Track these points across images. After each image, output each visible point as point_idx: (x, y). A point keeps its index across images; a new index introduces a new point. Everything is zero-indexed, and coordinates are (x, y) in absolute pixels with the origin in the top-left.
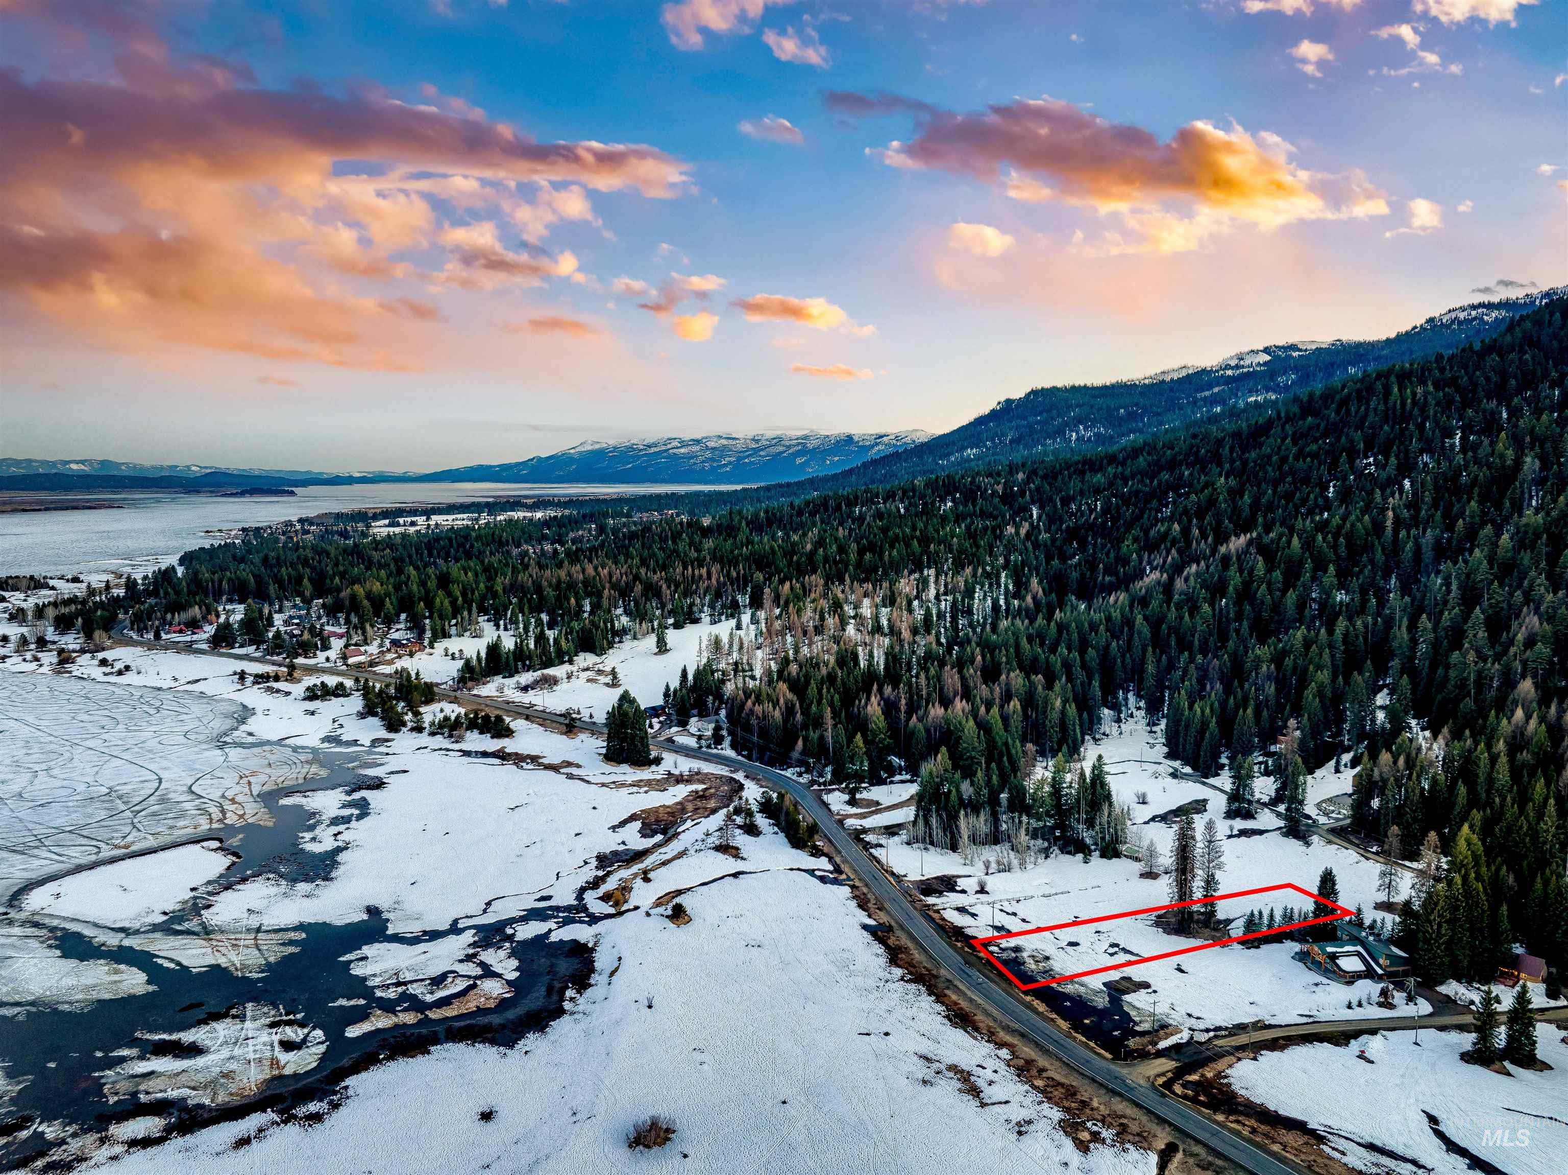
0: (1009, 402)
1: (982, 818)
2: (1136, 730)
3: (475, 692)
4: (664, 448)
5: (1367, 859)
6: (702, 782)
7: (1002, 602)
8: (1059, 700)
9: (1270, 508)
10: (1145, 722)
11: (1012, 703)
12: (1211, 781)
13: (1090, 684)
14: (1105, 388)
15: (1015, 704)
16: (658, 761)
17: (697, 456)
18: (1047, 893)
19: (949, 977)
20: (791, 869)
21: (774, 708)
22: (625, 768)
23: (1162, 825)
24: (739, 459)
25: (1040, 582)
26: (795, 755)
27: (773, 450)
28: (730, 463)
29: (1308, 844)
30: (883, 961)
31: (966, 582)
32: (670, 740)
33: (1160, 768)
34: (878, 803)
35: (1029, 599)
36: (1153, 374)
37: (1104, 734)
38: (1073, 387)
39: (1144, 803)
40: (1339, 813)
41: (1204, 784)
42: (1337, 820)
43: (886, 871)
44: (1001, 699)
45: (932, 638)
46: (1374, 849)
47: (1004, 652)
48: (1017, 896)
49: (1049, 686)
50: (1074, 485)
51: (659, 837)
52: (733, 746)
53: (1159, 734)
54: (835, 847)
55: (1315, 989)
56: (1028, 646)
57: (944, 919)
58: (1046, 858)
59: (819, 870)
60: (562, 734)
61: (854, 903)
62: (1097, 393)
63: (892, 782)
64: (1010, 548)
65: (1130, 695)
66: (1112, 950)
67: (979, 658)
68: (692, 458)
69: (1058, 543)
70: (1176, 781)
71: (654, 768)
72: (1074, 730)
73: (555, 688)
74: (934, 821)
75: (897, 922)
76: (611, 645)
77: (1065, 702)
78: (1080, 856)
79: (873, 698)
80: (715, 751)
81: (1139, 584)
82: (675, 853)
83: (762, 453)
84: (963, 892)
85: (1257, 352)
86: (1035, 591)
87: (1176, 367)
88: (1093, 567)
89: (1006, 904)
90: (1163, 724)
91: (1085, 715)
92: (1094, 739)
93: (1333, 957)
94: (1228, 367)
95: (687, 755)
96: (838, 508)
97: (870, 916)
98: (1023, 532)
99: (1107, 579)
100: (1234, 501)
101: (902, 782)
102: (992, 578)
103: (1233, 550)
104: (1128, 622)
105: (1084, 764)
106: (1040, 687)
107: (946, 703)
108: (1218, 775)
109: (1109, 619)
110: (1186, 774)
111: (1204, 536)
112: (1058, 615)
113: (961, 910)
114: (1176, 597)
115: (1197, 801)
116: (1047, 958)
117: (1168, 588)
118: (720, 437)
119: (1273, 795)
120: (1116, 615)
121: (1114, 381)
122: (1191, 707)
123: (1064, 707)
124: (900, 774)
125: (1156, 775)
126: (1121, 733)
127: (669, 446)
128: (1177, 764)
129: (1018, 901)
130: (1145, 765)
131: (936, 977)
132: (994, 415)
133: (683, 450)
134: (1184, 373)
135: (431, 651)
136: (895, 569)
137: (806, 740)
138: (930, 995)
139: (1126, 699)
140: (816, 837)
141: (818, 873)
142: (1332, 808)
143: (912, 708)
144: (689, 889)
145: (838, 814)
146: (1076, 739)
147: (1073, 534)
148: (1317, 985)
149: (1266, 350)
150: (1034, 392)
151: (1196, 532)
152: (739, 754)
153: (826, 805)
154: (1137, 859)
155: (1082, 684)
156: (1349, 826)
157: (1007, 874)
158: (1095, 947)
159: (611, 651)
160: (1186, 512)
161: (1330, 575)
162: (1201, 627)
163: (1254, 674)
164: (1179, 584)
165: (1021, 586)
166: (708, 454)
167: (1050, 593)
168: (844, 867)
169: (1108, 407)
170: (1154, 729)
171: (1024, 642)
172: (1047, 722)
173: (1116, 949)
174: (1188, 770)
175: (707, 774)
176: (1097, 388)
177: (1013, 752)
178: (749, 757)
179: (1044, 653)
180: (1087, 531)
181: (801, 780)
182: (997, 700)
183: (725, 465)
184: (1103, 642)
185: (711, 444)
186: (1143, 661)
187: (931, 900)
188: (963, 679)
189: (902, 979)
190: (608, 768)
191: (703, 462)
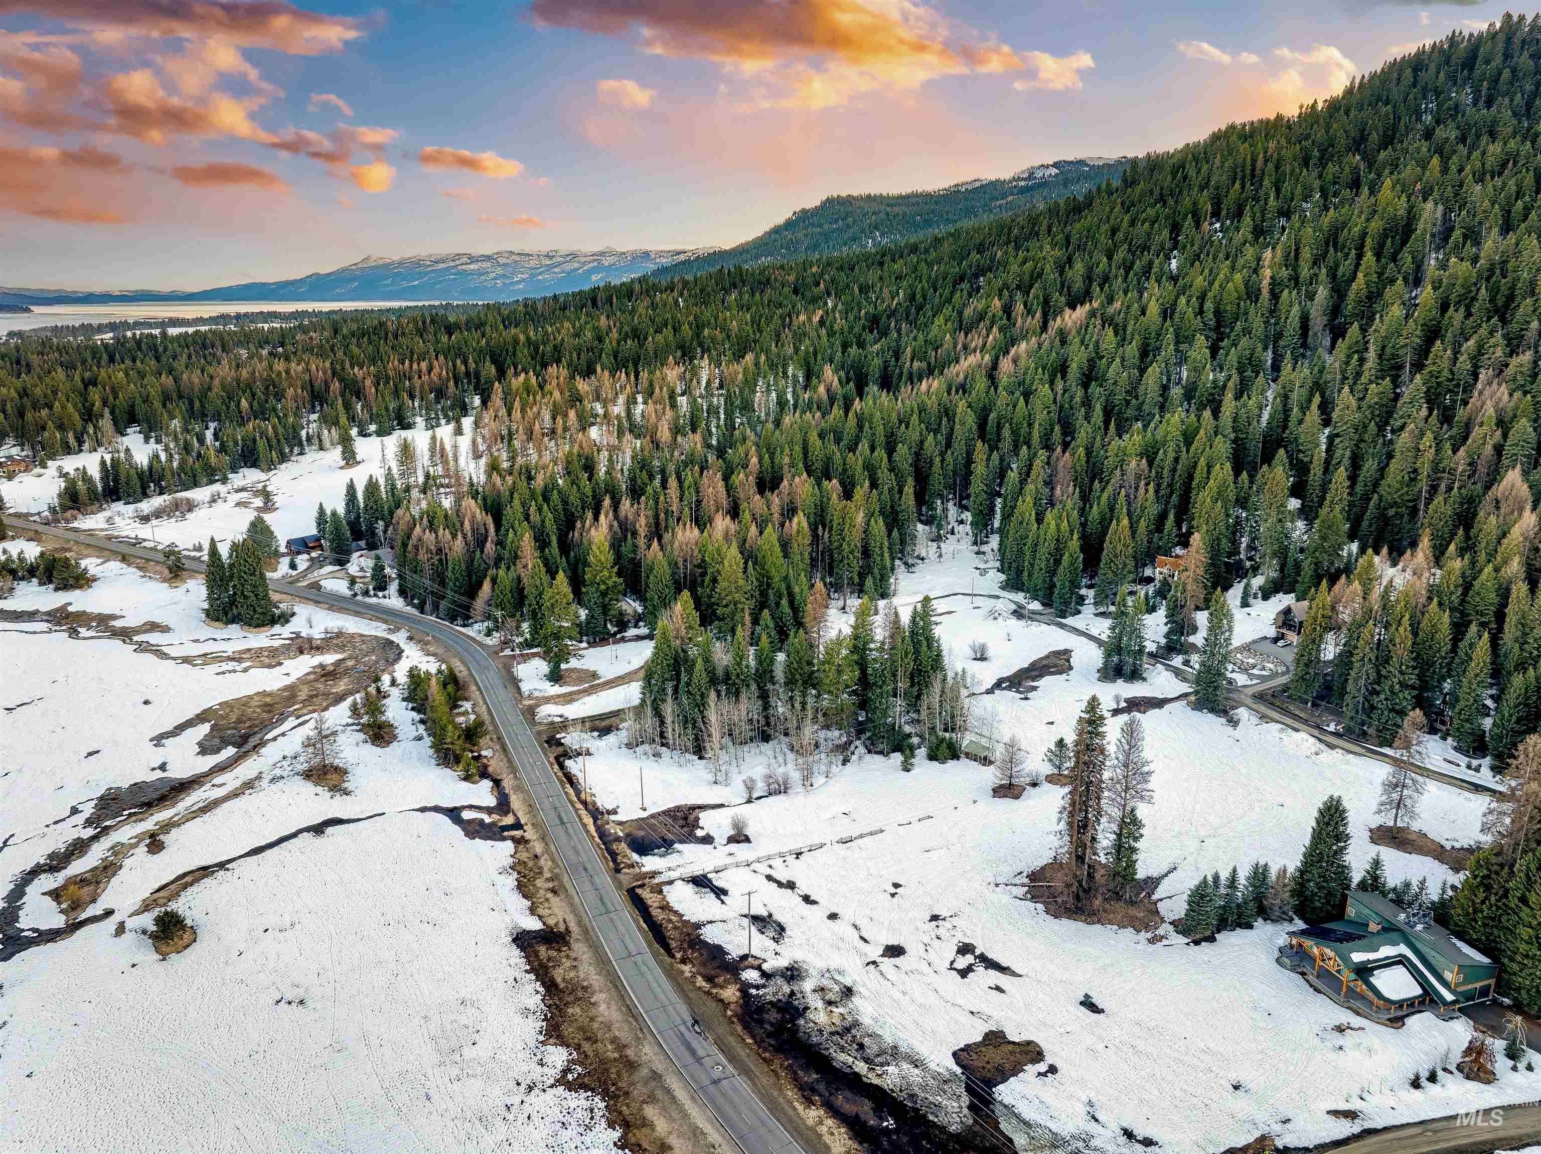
0: (804, 211)
1: (744, 704)
2: (959, 551)
3: (75, 524)
4: (452, 264)
5: (1332, 747)
6: (341, 648)
7: (789, 396)
8: (862, 514)
9: (1106, 279)
10: (971, 538)
11: (795, 520)
12: (1070, 621)
13: (901, 492)
14: (901, 197)
15: (800, 522)
16: (285, 618)
17: (488, 273)
18: (845, 835)
19: (659, 1066)
20: (423, 810)
21: (454, 536)
22: (234, 630)
23: (1011, 695)
24: (532, 276)
25: (836, 371)
26: (479, 604)
27: (568, 267)
28: (523, 280)
29: (1234, 723)
30: (533, 1026)
31: (745, 370)
32: (316, 586)
33: (1000, 605)
34: (594, 675)
35: (822, 389)
36: (947, 187)
37: (918, 557)
38: (869, 196)
39: (983, 659)
40: (1263, 668)
41: (1062, 626)
42: (1263, 679)
43: (585, 803)
44: (782, 515)
45: (698, 437)
46: (1332, 728)
47: (787, 451)
48: (795, 846)
49: (848, 494)
50: (872, 276)
51: (230, 751)
52: (402, 592)
53: (990, 556)
54: (510, 761)
55: (1339, 1040)
56: (819, 443)
57: (666, 907)
58: (845, 761)
59: (471, 807)
60: (164, 580)
61: (511, 880)
62: (892, 202)
63: (623, 639)
64: (799, 337)
65: (950, 505)
66: (963, 962)
67: (754, 460)
68: (483, 274)
69: (856, 330)
70: (1022, 623)
71: (277, 629)
72: (882, 555)
73: (188, 516)
74: (669, 709)
75: (580, 923)
76: (284, 458)
77: (870, 515)
78: (897, 758)
79: (602, 518)
80: (373, 600)
81: (954, 369)
82: (238, 783)
83: (556, 270)
84: (708, 840)
85: (1047, 167)
86: (828, 380)
87: (969, 180)
88: (897, 355)
89: (777, 862)
90: (995, 541)
91: (895, 533)
92: (906, 564)
93: (1364, 971)
94: (1019, 179)
95: (331, 608)
96: (609, 300)
97: (532, 910)
98: (816, 319)
99: (916, 364)
100: (1062, 273)
101: (639, 638)
102: (777, 366)
103: (1070, 324)
104: (948, 413)
105: (896, 601)
106: (834, 496)
107: (701, 521)
108: (1079, 612)
109: (922, 409)
110: (1034, 612)
111: (1029, 311)
112: (857, 405)
113: (700, 882)
114: (1005, 379)
115: (1056, 654)
116: (848, 992)
117: (992, 373)
118: (512, 253)
119: (1163, 641)
120: (932, 403)
121: (909, 191)
122: (1040, 520)
123: (868, 524)
124: (636, 626)
125: (994, 615)
126: (940, 556)
127: (458, 262)
128: (1020, 597)
129: (798, 855)
130: (978, 601)
131: (631, 1066)
132: (789, 225)
133: (472, 267)
134: (977, 184)
135: (42, 471)
136: (659, 358)
137: (494, 581)
138: (611, 1125)
139: (945, 510)
140: (483, 742)
141: (467, 815)
142: (1251, 661)
143: (657, 532)
144: (222, 865)
145: (530, 697)
146: (885, 568)
147: (874, 322)
148: (1340, 1029)
149: (1056, 165)
150: (829, 201)
151: (1019, 308)
152: (410, 603)
153: (515, 682)
154: (986, 761)
155: (890, 490)
156: (1285, 689)
157: (782, 797)
158: (932, 956)
159: (284, 465)
160: (1006, 286)
161: (1200, 348)
162: (1041, 416)
163: (1118, 472)
164: (1006, 365)
165: (811, 375)
166: (499, 271)
167: (848, 383)
168: (516, 802)
169: (905, 214)
170: (984, 548)
171: (813, 437)
172: (845, 546)
173: (969, 959)
174: (1036, 606)
175: (352, 636)
176: (893, 198)
177: (797, 590)
178: (421, 608)
179: (840, 451)
180: (889, 318)
181: (489, 641)
182: (776, 516)
183: (518, 282)
184: (916, 437)
185: (502, 261)
186: (969, 461)
187: (650, 863)
188: (729, 489)
189: (562, 1081)
190: (208, 631)
191: (495, 279)
